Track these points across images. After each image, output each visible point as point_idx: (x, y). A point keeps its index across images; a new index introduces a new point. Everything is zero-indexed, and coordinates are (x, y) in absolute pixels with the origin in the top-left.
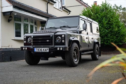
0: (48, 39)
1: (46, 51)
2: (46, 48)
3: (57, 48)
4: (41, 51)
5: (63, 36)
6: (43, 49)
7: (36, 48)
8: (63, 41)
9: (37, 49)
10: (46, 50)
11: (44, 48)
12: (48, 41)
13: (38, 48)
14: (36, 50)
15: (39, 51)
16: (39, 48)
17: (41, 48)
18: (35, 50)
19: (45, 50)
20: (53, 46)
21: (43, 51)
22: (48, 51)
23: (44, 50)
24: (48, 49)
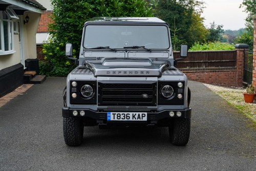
0: (145, 93)
1: (139, 120)
2: (141, 113)
3: (167, 112)
4: (126, 120)
5: (180, 85)
6: (131, 113)
7: (112, 113)
8: (180, 96)
9: (116, 116)
10: (139, 117)
11: (134, 113)
12: (145, 96)
13: (117, 113)
14: (112, 117)
15: (121, 120)
16: (121, 113)
17: (126, 113)
18: (110, 117)
19: (136, 116)
20: (157, 107)
21: (131, 119)
22: (145, 119)
23: (134, 117)
24: (146, 113)
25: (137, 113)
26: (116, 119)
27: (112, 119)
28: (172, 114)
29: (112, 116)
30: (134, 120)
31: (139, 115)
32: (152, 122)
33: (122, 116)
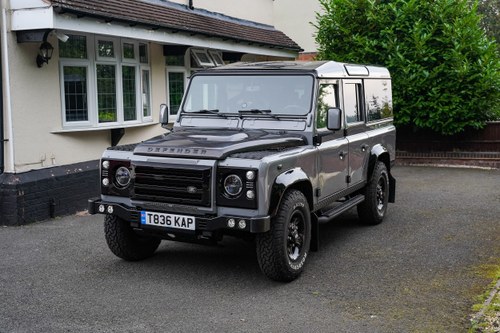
0: (192, 184)
1: (183, 227)
2: (186, 217)
3: (225, 219)
4: (166, 225)
5: (250, 174)
6: (173, 216)
7: (147, 213)
8: (250, 194)
9: (152, 217)
10: (183, 224)
11: (177, 216)
12: (192, 189)
13: (154, 213)
14: (147, 219)
15: (159, 225)
16: (159, 214)
17: (166, 215)
18: (145, 218)
19: (180, 222)
20: (211, 210)
21: (173, 226)
22: (192, 227)
23: (176, 222)
24: (193, 218)
25: (182, 217)
26: (153, 223)
27: (147, 222)
28: (231, 224)
29: (147, 217)
30: (177, 227)
31: (184, 220)
32: (204, 233)
33: (161, 220)
